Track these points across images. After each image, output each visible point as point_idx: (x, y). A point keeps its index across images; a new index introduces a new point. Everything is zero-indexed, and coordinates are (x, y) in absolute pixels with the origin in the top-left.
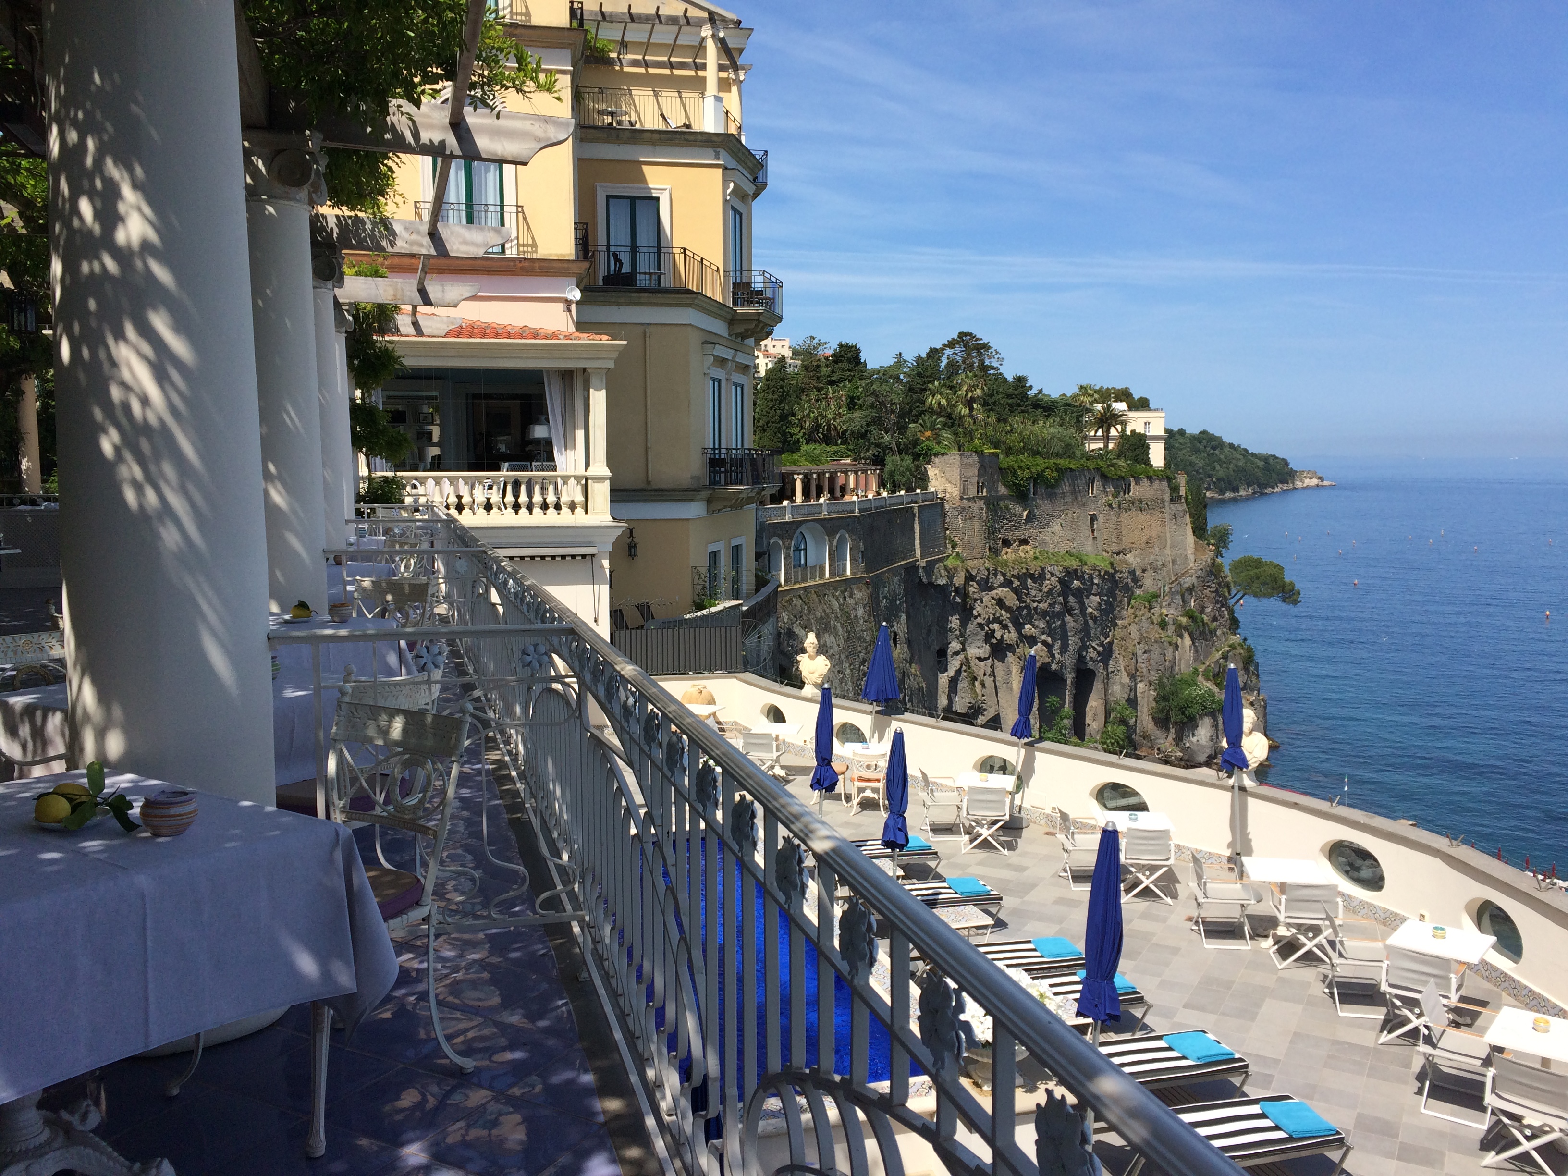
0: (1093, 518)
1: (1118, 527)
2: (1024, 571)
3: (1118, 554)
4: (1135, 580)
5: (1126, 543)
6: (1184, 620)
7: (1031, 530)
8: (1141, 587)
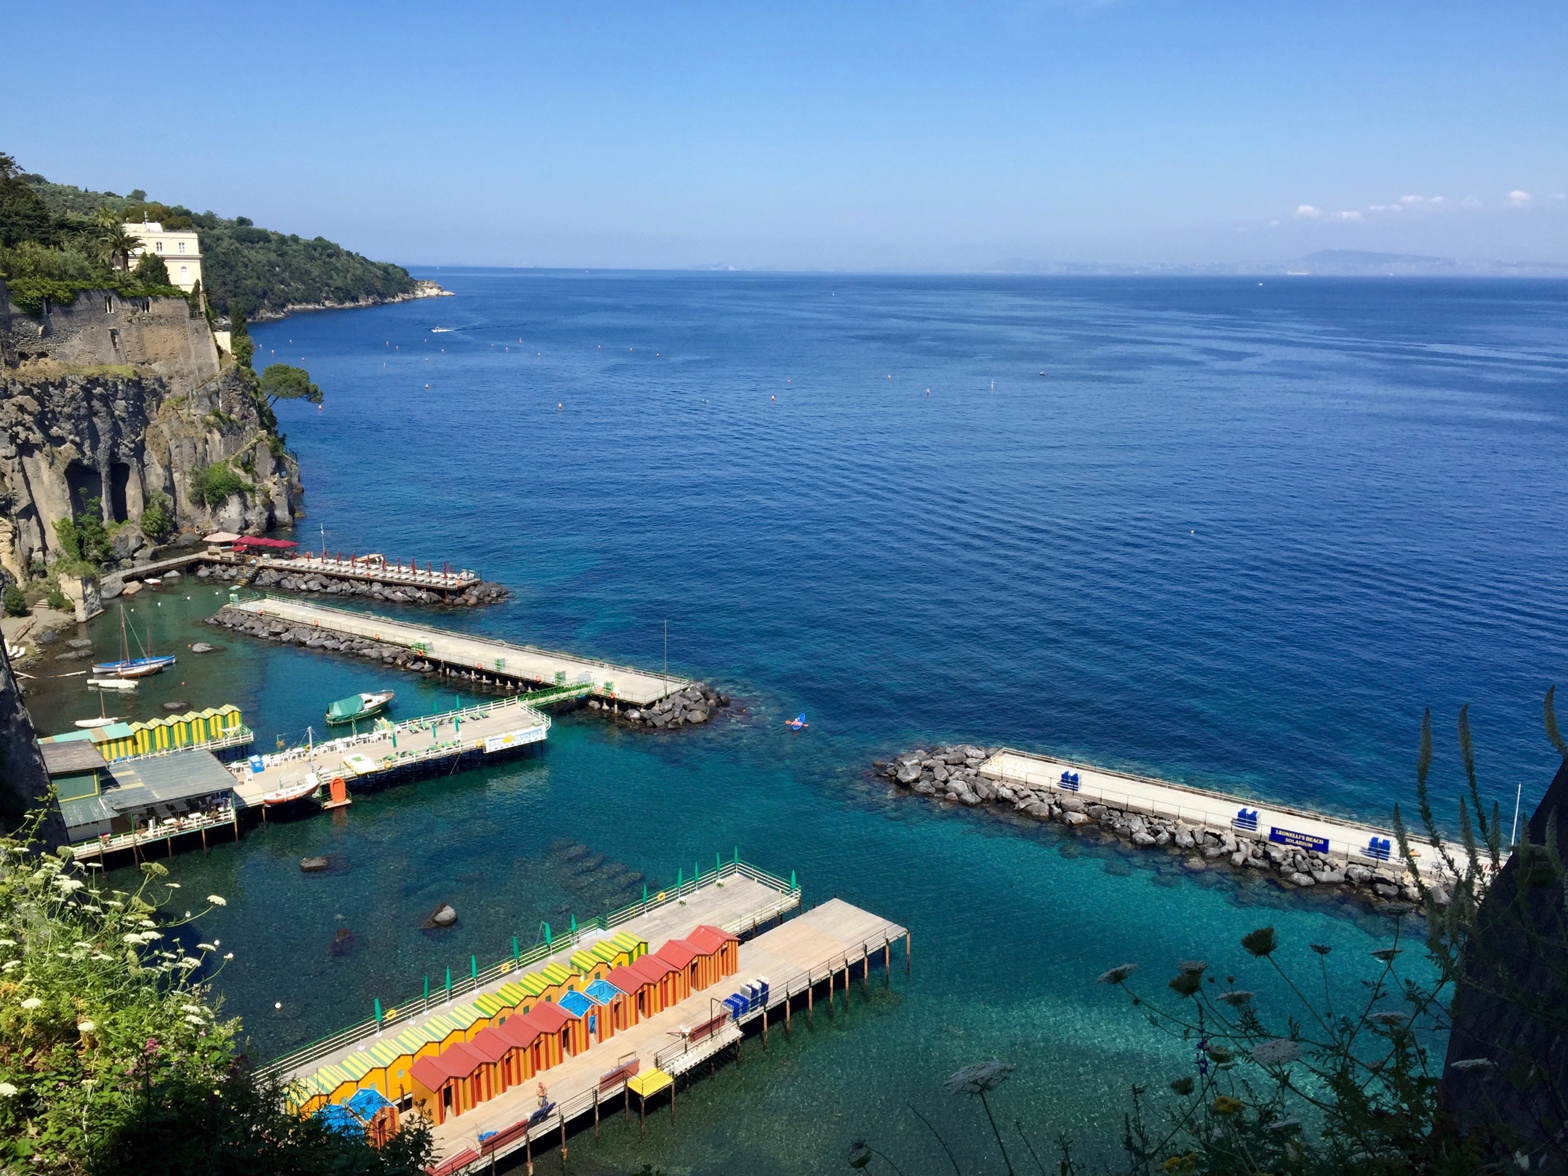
0: (114, 333)
1: (140, 339)
2: (43, 380)
3: (143, 364)
4: (163, 386)
5: (150, 353)
6: (212, 418)
7: (48, 344)
8: (169, 392)
